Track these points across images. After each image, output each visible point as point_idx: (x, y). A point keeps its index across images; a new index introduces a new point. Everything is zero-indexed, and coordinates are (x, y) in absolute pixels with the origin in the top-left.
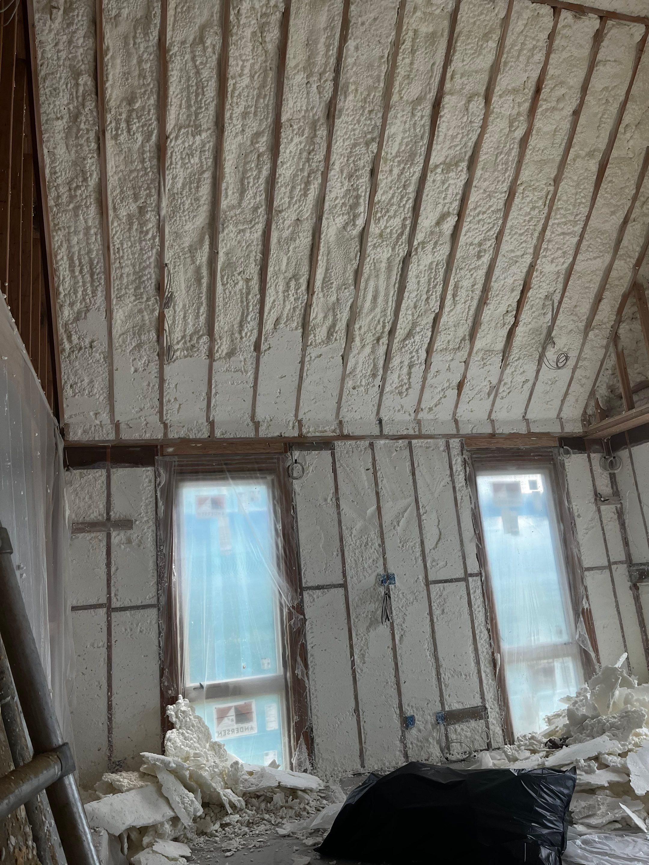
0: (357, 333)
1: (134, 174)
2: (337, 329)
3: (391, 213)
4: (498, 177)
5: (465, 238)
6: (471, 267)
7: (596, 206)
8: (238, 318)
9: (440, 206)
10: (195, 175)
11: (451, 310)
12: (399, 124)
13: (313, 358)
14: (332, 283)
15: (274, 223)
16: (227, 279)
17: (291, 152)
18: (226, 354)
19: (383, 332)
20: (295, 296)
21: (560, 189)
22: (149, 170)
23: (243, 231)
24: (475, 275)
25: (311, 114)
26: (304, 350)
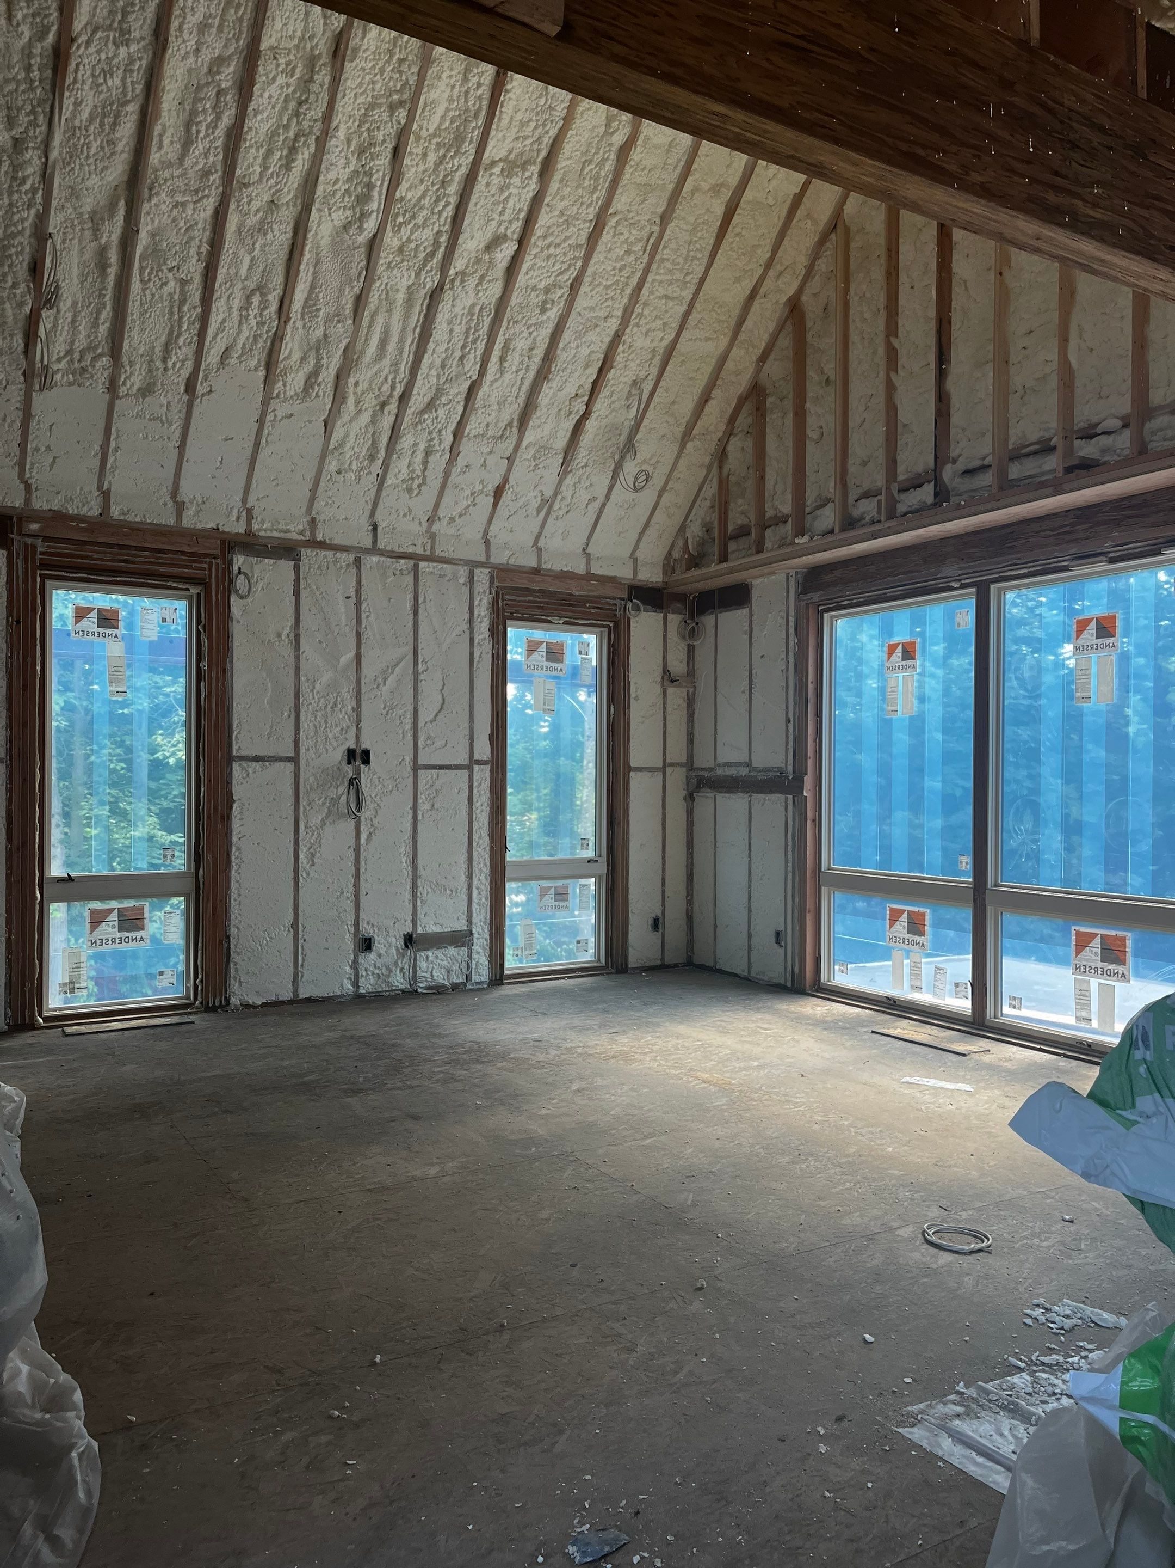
0: (351, 390)
1: (12, 86)
2: (320, 379)
3: (420, 220)
4: (582, 197)
5: (527, 277)
6: (530, 322)
7: (715, 265)
8: (163, 338)
9: (494, 224)
10: (111, 104)
11: (496, 380)
12: (443, 88)
13: (279, 418)
14: (318, 310)
15: (233, 200)
16: (150, 274)
17: (270, 97)
18: (139, 390)
19: (391, 396)
20: (259, 319)
21: (668, 232)
22: (37, 84)
23: (184, 204)
24: (535, 334)
26: (266, 402)
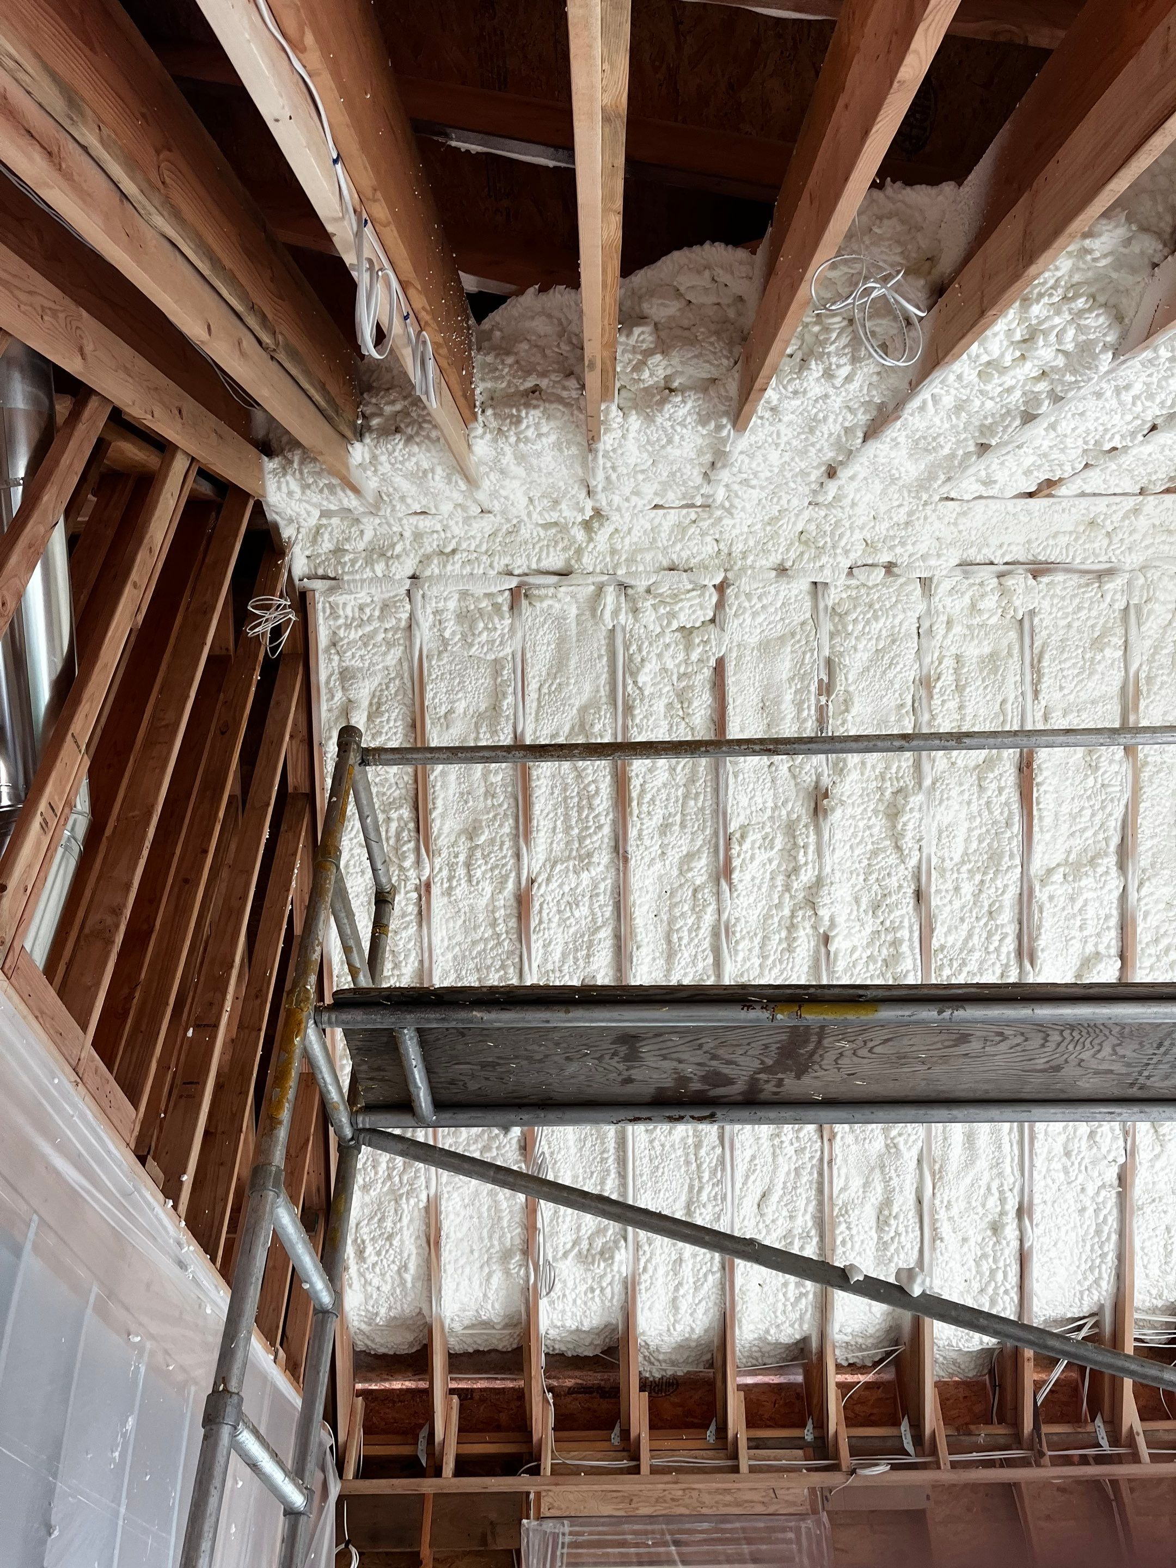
25: (784, 812)
